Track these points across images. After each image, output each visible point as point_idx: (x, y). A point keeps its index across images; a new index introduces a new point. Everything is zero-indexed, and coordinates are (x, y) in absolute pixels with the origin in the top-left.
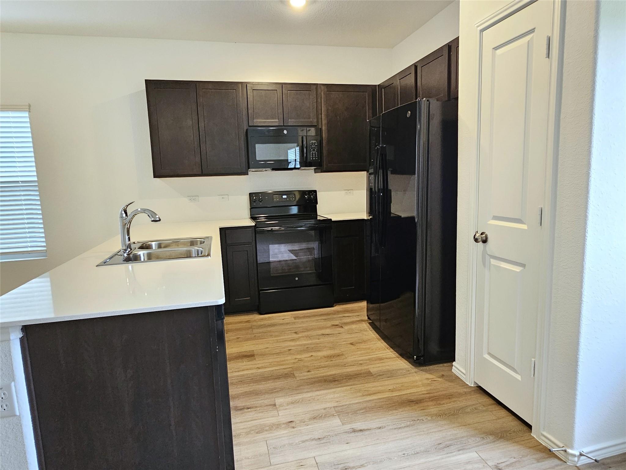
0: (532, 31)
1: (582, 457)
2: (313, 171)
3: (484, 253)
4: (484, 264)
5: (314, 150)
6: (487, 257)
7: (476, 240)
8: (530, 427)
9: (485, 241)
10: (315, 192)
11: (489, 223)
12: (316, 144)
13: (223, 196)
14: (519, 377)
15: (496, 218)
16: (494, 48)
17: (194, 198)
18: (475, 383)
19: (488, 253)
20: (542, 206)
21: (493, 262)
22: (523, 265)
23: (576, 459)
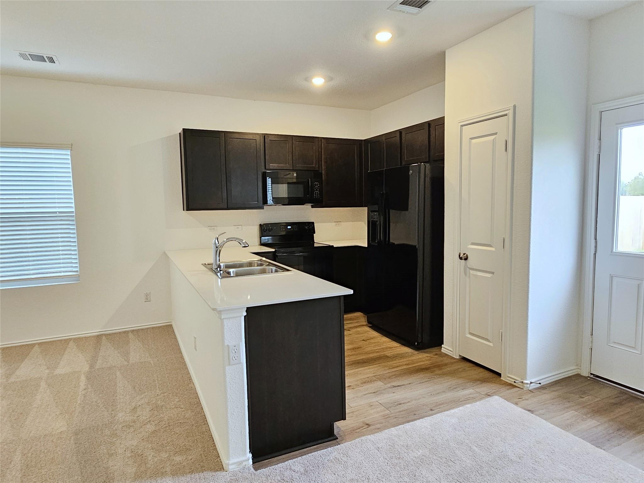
0: (496, 134)
1: (532, 384)
2: (311, 206)
3: (466, 267)
4: (465, 274)
5: (317, 190)
6: (468, 269)
7: (461, 258)
8: (499, 375)
9: (466, 259)
10: (313, 223)
11: (468, 247)
12: (318, 185)
13: (238, 227)
14: (491, 344)
15: (473, 244)
16: (470, 138)
17: (213, 228)
18: (460, 356)
19: (469, 267)
20: (504, 237)
21: (472, 272)
22: (493, 273)
23: (528, 386)
